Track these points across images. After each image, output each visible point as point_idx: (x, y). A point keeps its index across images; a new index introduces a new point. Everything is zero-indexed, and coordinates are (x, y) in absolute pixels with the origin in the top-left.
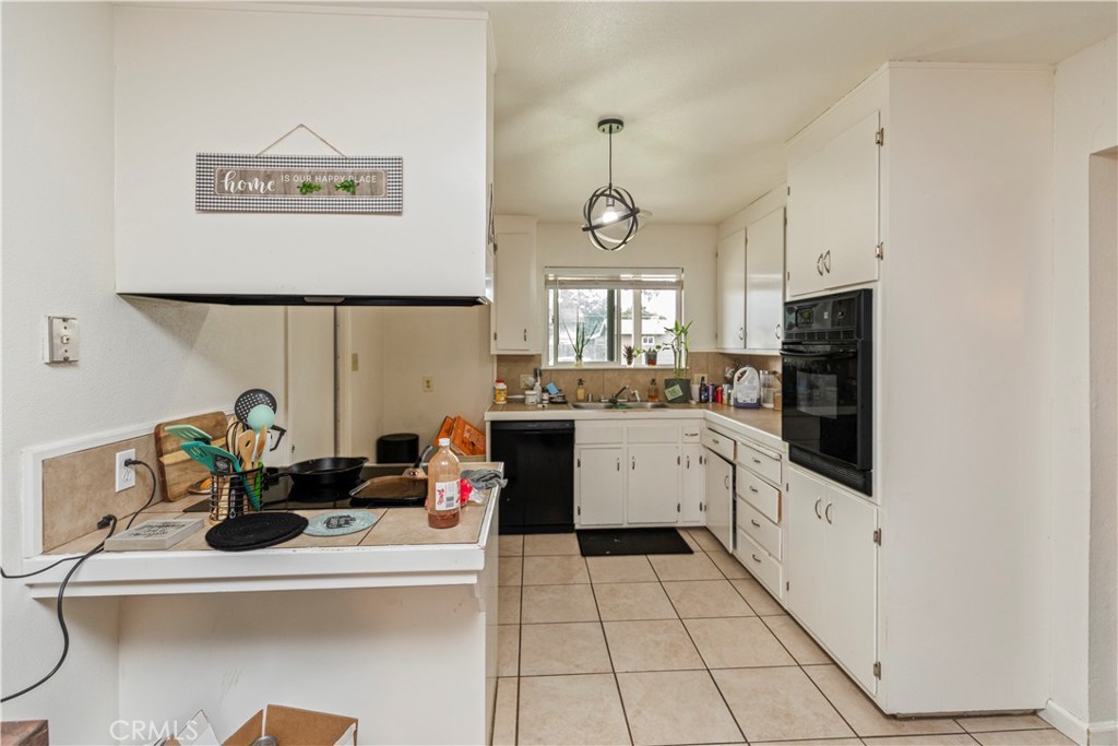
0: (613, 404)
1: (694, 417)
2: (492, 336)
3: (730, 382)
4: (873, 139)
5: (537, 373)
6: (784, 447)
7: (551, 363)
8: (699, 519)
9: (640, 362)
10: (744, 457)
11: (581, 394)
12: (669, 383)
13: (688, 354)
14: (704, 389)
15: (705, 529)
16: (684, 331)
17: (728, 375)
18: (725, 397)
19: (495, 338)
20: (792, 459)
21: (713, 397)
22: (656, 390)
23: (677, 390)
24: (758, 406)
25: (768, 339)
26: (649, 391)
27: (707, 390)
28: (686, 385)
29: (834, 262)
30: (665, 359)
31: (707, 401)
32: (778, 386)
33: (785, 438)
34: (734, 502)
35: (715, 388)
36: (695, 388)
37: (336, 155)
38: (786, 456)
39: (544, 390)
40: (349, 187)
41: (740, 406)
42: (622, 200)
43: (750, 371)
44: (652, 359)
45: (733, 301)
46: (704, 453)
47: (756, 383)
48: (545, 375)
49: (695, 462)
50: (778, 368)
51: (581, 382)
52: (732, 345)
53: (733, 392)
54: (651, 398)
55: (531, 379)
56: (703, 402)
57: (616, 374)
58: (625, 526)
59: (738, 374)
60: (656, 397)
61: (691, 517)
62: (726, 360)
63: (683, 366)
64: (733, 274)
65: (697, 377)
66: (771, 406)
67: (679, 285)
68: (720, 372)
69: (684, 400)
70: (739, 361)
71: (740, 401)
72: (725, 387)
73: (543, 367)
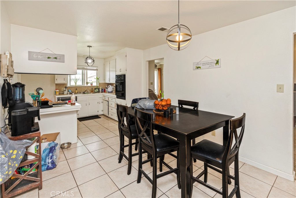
0: (84, 93)
1: (101, 95)
2: (56, 79)
3: (107, 88)
4: (125, 56)
5: (66, 88)
6: (116, 96)
7: (69, 85)
8: (102, 113)
9: (89, 85)
10: (110, 99)
11: (77, 92)
12: (95, 89)
13: (99, 83)
14: (102, 90)
15: (103, 115)
16: (98, 79)
17: (107, 87)
18: (106, 91)
19: (57, 80)
20: (117, 98)
21: (104, 91)
22: (93, 90)
23: (97, 90)
24: (112, 92)
25: (113, 81)
26: (91, 90)
27: (103, 90)
28: (99, 89)
29: (121, 70)
30: (95, 84)
31: (103, 92)
32: (115, 88)
33: (116, 95)
34: (108, 108)
35: (104, 90)
36: (100, 90)
37: (53, 53)
38: (116, 98)
39: (68, 91)
40: (56, 58)
41: (109, 92)
42: (91, 59)
43: (110, 86)
44: (92, 84)
45: (107, 73)
46: (102, 101)
47: (111, 88)
48: (68, 88)
49: (101, 103)
50: (115, 85)
51: (76, 89)
52: (107, 82)
53: (108, 90)
54: (92, 92)
55: (65, 89)
56: (102, 92)
57: (84, 87)
58: (88, 116)
59: (108, 87)
60: (93, 92)
61: (101, 113)
62: (106, 84)
63: (98, 85)
64: (107, 69)
65: (101, 88)
66: (114, 92)
67: (97, 70)
68: (105, 86)
69: (99, 92)
70: (109, 84)
71: (109, 91)
72: (106, 89)
73: (67, 86)
